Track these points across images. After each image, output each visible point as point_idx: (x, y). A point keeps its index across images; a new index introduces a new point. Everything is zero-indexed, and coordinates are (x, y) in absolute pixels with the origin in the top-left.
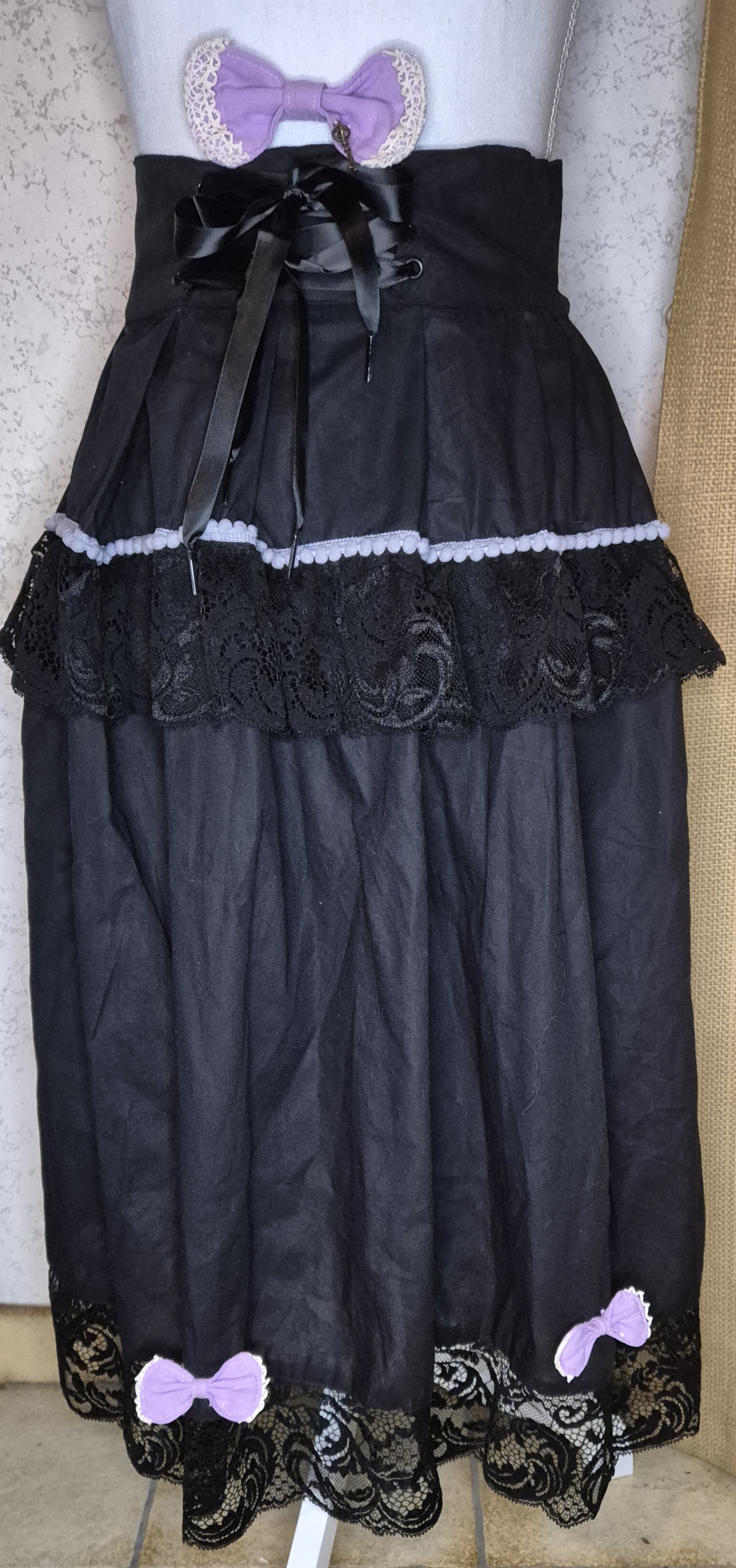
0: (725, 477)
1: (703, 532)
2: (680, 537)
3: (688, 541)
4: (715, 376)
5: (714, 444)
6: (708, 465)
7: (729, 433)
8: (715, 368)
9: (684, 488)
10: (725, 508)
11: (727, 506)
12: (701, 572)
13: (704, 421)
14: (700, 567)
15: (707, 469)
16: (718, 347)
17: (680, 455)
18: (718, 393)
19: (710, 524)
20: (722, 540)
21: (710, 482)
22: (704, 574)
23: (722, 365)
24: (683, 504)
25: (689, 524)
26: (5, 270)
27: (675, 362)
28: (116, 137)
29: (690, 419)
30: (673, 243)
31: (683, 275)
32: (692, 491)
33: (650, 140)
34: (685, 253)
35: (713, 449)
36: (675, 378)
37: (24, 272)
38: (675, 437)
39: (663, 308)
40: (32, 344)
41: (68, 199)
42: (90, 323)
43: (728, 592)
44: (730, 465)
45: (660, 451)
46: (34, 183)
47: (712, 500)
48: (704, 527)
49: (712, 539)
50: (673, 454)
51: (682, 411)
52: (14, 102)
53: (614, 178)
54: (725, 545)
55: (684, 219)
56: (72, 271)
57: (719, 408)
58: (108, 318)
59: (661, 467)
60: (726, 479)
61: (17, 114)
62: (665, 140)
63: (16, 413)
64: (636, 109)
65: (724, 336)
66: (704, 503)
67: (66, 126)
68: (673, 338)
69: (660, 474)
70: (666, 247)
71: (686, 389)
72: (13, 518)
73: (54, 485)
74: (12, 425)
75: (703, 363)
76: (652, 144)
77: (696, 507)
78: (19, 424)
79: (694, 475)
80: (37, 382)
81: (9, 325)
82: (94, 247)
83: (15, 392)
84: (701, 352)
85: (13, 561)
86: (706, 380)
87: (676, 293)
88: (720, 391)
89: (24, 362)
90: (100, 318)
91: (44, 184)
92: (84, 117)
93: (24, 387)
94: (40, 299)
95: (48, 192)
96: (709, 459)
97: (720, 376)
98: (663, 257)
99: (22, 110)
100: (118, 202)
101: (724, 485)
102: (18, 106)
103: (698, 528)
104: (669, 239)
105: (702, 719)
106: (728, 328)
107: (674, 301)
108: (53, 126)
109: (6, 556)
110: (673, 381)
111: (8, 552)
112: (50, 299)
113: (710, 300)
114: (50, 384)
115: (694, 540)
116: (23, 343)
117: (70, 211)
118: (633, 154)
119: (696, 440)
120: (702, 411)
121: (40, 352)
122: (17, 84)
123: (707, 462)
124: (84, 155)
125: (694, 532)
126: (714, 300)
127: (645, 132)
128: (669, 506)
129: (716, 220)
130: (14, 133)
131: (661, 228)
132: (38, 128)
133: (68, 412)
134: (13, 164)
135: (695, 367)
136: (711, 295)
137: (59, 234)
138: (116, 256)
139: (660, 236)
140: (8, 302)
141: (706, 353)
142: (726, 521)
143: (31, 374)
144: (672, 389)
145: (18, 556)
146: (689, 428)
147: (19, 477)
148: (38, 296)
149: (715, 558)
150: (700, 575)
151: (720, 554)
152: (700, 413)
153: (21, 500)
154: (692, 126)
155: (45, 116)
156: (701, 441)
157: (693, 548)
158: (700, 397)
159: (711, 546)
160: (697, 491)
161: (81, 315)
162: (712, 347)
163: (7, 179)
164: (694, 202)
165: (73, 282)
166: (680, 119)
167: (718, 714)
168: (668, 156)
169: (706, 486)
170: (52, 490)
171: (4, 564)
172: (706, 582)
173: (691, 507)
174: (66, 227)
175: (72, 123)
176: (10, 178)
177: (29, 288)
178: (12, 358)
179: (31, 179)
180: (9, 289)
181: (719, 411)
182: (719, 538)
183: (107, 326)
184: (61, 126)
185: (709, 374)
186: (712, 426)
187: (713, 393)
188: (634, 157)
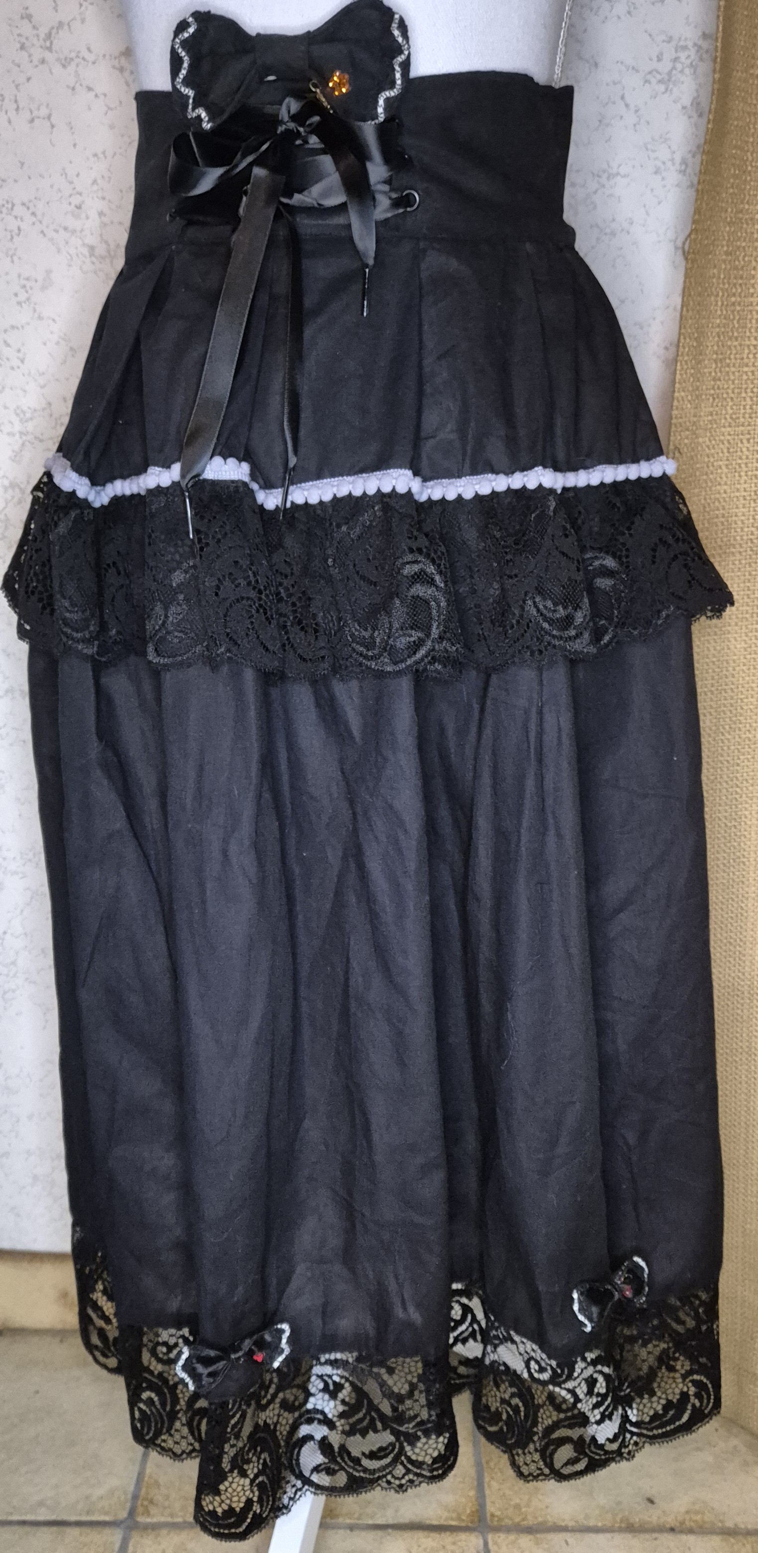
0: (742, 411)
1: (720, 467)
2: (698, 473)
3: (705, 477)
4: (732, 308)
5: (732, 377)
6: (725, 399)
7: (747, 366)
8: (733, 299)
9: (702, 423)
10: (742, 442)
11: (745, 441)
12: (718, 509)
13: (722, 354)
14: (717, 504)
15: (725, 403)
16: (735, 278)
17: (697, 389)
18: (737, 326)
19: (728, 460)
20: (740, 476)
21: (728, 417)
22: (722, 511)
23: (740, 297)
24: (701, 440)
25: (706, 459)
26: (10, 206)
27: (692, 293)
28: (121, 70)
29: (707, 352)
30: (688, 171)
31: (701, 204)
32: (709, 426)
33: (665, 66)
34: (704, 182)
35: (730, 382)
36: (693, 310)
37: (28, 208)
38: (692, 371)
39: (677, 238)
40: (36, 281)
41: (73, 133)
42: (94, 259)
43: (746, 529)
44: (748, 399)
45: (677, 385)
46: (39, 117)
47: (730, 435)
48: (721, 463)
49: (729, 475)
50: (690, 389)
51: (700, 344)
52: (19, 35)
53: (627, 105)
54: (742, 481)
55: (698, 147)
56: (76, 207)
57: (736, 339)
58: (112, 253)
59: (678, 401)
60: (744, 414)
61: (22, 47)
62: (679, 66)
63: (19, 351)
64: (650, 35)
65: (743, 267)
66: (722, 438)
67: (72, 59)
68: (691, 269)
69: (677, 409)
70: (680, 176)
71: (704, 321)
72: (15, 456)
73: (56, 423)
74: (15, 362)
75: (721, 294)
76: (667, 70)
77: (713, 442)
78: (22, 361)
79: (711, 409)
80: (40, 318)
81: (13, 262)
82: (99, 181)
83: (18, 328)
84: (719, 284)
85: (16, 500)
86: (724, 312)
87: (694, 222)
88: (738, 322)
89: (28, 299)
90: (104, 253)
91: (49, 117)
92: (89, 50)
93: (28, 324)
94: (45, 235)
95: (53, 126)
96: (727, 393)
97: (738, 308)
98: (677, 185)
99: (27, 44)
100: (122, 136)
101: (742, 420)
102: (23, 40)
103: (715, 464)
104: (683, 167)
105: (719, 661)
106: (746, 259)
107: (692, 230)
108: (58, 60)
109: (8, 496)
110: (690, 313)
111: (10, 491)
112: (54, 234)
113: (728, 229)
114: (54, 320)
115: (711, 476)
116: (28, 279)
117: (75, 145)
118: (647, 81)
119: (713, 374)
120: (720, 344)
121: (44, 288)
122: (22, 18)
123: (725, 396)
124: (90, 89)
125: (711, 468)
126: (733, 229)
127: (659, 59)
128: (686, 441)
129: (736, 147)
130: (19, 66)
131: (675, 156)
132: (43, 61)
133: (71, 349)
134: (18, 98)
135: (713, 298)
136: (729, 223)
137: (64, 169)
138: (121, 191)
139: (674, 164)
140: (12, 238)
141: (724, 284)
142: (744, 457)
143: (35, 311)
144: (690, 321)
145: (20, 496)
146: (706, 362)
147: (22, 415)
148: (42, 232)
149: (732, 495)
150: (717, 512)
151: (738, 490)
152: (718, 346)
153: (24, 438)
154: (707, 51)
155: (50, 49)
156: (719, 374)
157: (710, 484)
158: (718, 330)
159: (729, 483)
160: (715, 426)
161: (85, 251)
162: (730, 278)
163: (12, 114)
164: (712, 129)
165: (77, 217)
166: (695, 44)
167: (735, 655)
168: (683, 83)
169: (723, 421)
170: (55, 428)
171: (7, 504)
172: (723, 520)
173: (708, 443)
174: (71, 162)
175: (78, 57)
176: (14, 112)
177: (34, 224)
178: (16, 295)
179: (35, 113)
180: (13, 224)
181: (736, 343)
182: (737, 474)
183: (112, 262)
184: (66, 59)
185: (727, 305)
186: (730, 359)
187: (731, 326)
188: (647, 84)
